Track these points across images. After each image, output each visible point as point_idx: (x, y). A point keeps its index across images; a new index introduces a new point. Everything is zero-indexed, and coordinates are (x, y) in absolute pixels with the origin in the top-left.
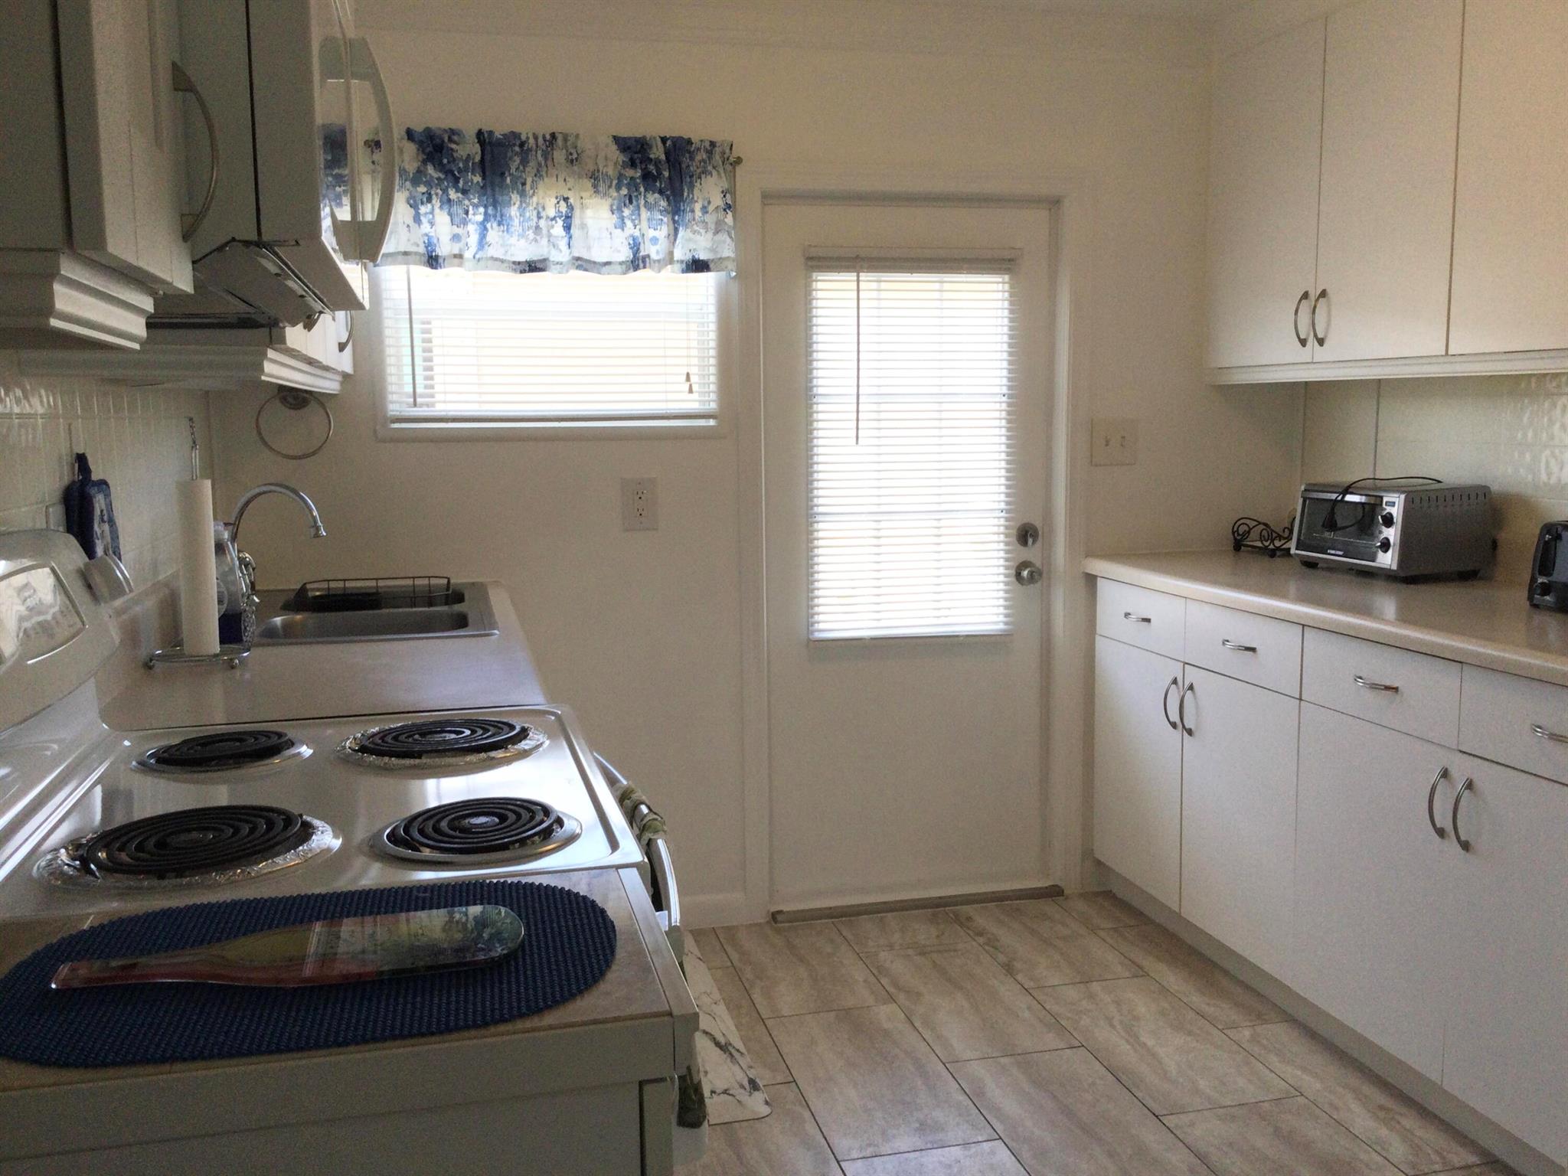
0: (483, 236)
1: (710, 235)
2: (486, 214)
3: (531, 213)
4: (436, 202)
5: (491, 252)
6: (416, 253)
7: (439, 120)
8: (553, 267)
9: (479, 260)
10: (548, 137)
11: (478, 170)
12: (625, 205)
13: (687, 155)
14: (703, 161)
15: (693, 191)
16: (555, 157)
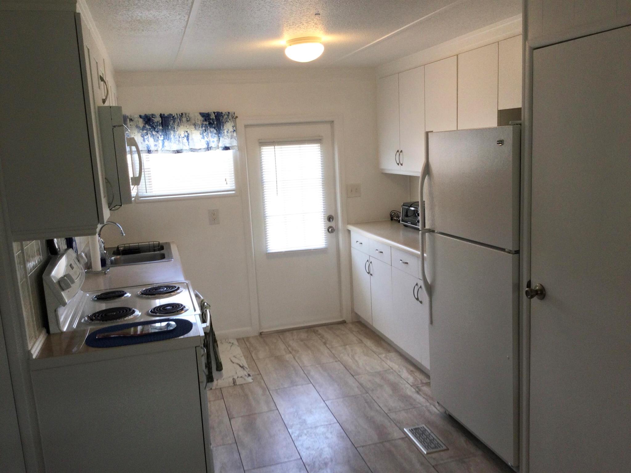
0: (163, 144)
1: (229, 139)
2: (164, 137)
3: (177, 136)
4: (149, 135)
5: (166, 148)
6: (144, 150)
7: (149, 112)
8: (184, 151)
9: (163, 151)
10: (181, 114)
11: (161, 125)
12: (204, 132)
13: (222, 117)
14: (226, 118)
15: (224, 127)
16: (183, 120)
